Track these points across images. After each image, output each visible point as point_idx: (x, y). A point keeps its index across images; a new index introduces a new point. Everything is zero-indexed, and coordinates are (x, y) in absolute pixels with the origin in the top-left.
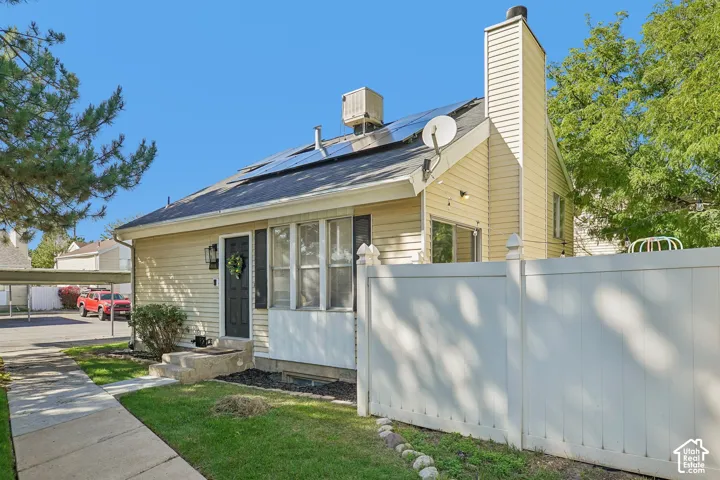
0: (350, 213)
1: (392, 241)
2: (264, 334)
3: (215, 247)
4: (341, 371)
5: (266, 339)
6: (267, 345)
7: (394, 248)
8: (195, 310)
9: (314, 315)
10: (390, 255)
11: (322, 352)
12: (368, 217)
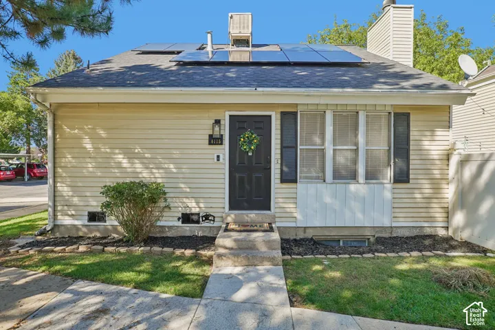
0: (389, 109)
1: (428, 133)
2: (292, 206)
3: (218, 122)
4: (377, 229)
5: (293, 210)
6: (295, 215)
7: (429, 138)
8: (182, 186)
9: (353, 187)
10: (426, 143)
11: (360, 215)
12: (408, 115)
